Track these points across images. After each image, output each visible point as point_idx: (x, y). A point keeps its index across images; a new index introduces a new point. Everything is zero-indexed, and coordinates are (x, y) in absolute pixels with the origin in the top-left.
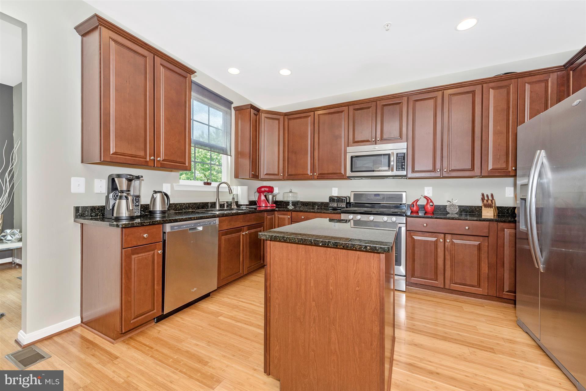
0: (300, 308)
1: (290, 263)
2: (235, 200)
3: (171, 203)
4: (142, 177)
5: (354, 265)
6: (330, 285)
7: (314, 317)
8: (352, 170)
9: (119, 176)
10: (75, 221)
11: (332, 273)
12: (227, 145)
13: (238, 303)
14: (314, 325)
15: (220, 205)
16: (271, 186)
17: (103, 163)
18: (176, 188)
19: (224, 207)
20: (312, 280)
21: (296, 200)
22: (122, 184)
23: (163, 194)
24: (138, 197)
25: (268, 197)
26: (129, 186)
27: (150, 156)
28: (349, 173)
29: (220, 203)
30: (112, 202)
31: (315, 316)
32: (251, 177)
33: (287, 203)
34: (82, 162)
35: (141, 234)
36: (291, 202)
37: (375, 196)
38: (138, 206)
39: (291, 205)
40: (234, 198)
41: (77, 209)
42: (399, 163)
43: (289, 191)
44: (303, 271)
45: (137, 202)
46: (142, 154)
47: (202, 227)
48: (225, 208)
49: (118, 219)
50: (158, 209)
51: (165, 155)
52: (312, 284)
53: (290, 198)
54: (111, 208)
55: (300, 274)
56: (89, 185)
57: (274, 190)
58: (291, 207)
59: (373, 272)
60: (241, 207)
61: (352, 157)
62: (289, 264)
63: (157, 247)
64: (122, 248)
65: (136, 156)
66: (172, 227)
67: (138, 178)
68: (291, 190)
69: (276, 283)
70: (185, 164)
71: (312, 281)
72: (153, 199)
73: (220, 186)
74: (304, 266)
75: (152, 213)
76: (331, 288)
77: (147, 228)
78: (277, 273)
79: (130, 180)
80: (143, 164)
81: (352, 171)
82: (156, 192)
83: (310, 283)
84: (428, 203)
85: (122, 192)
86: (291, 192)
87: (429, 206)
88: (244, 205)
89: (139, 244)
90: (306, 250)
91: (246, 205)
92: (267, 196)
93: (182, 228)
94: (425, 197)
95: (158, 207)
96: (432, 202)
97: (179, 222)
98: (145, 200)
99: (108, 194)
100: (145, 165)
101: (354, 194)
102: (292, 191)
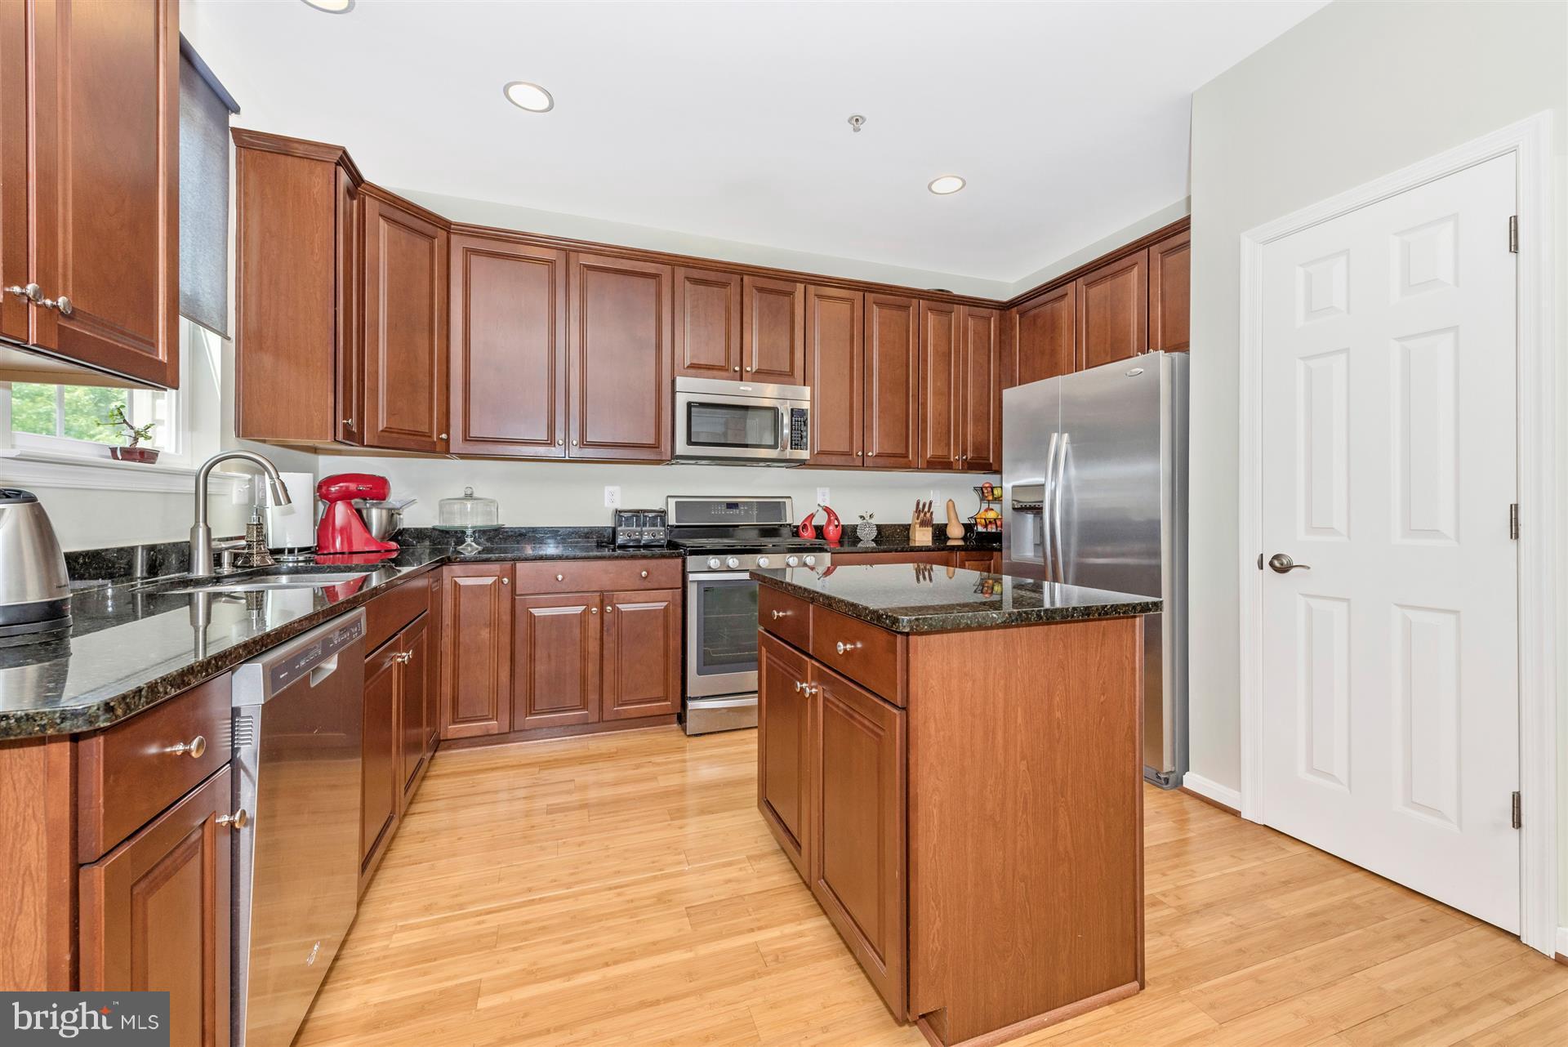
0: (993, 789)
1: (970, 684)
5: (1097, 651)
6: (1056, 708)
7: (1025, 798)
8: (691, 439)
11: (1060, 679)
13: (483, 922)
14: (1025, 816)
16: (378, 473)
20: (1019, 709)
21: (490, 523)
25: (369, 516)
28: (682, 447)
31: (1025, 794)
33: (459, 536)
36: (469, 532)
37: (728, 508)
39: (469, 540)
40: (259, 524)
42: (796, 432)
43: (462, 495)
44: (1001, 695)
47: (336, 657)
48: (227, 569)
52: (1019, 720)
53: (470, 519)
55: (994, 703)
57: (389, 488)
58: (470, 548)
59: (1126, 657)
60: (280, 557)
61: (690, 405)
62: (966, 688)
66: (270, 678)
68: (469, 491)
69: (931, 749)
70: (154, 351)
71: (1019, 714)
73: (212, 470)
74: (1002, 682)
76: (1058, 714)
78: (935, 720)
81: (690, 442)
83: (1016, 718)
84: (829, 522)
86: (469, 497)
87: (831, 528)
88: (291, 551)
90: (1006, 642)
92: (364, 513)
94: (825, 510)
96: (837, 519)
101: (676, 502)
102: (475, 495)
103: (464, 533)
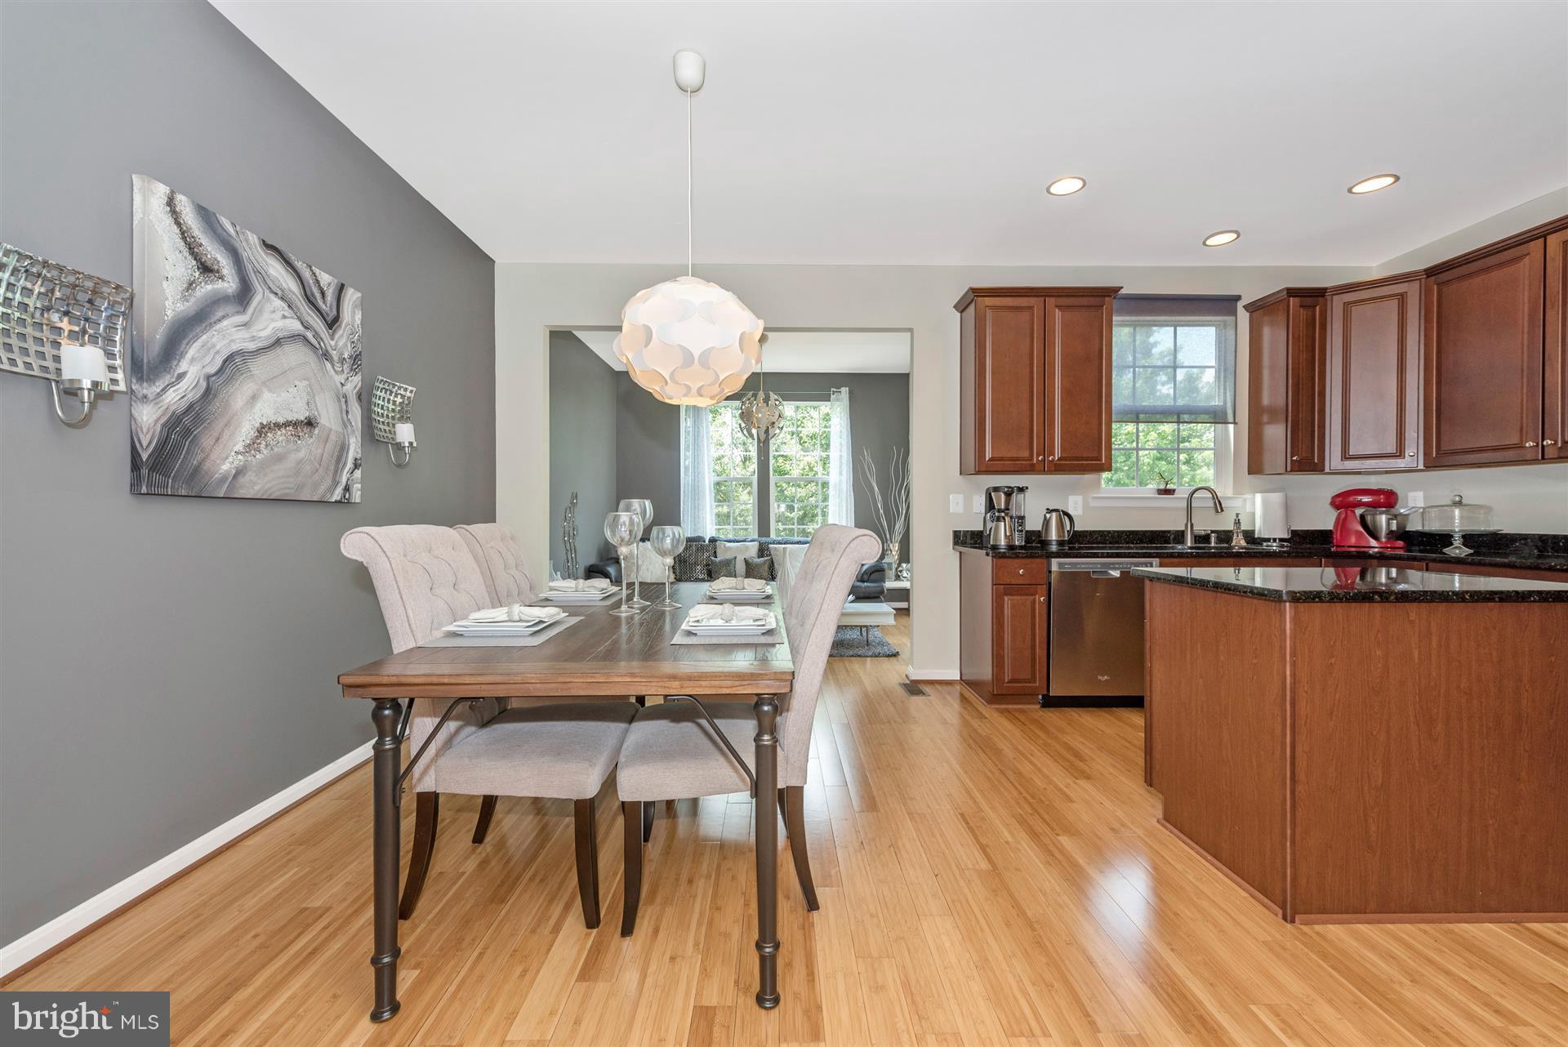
2: (1244, 527)
3: (1075, 529)
4: (1027, 488)
9: (996, 489)
10: (953, 549)
12: (1225, 403)
15: (1195, 537)
16: (1387, 487)
17: (978, 472)
18: (1093, 504)
19: (1210, 543)
22: (1000, 500)
23: (1060, 515)
24: (1022, 518)
25: (1374, 521)
26: (1008, 502)
27: (1038, 456)
29: (1196, 533)
30: (989, 525)
32: (1289, 469)
33: (1445, 539)
34: (961, 474)
35: (1016, 568)
36: (1457, 535)
38: (1022, 531)
39: (1457, 543)
40: (1239, 522)
41: (956, 534)
43: (1453, 502)
45: (1020, 526)
46: (1026, 454)
47: (1119, 572)
48: (1213, 545)
49: (995, 548)
50: (1054, 538)
51: (1063, 449)
53: (1457, 522)
54: (988, 533)
56: (968, 502)
57: (1397, 499)
58: (1458, 550)
60: (1265, 544)
63: (1039, 591)
64: (993, 585)
65: (1018, 459)
66: (1060, 565)
67: (1021, 490)
68: (1457, 499)
70: (1100, 460)
72: (1046, 523)
73: (1194, 496)
75: (1045, 544)
77: (1024, 561)
79: (1009, 495)
80: (1028, 469)
82: (1049, 511)
85: (999, 511)
86: (1459, 504)
88: (1275, 540)
89: (1013, 582)
91: (1281, 540)
93: (1079, 568)
95: (1053, 536)
97: (1073, 557)
98: (1033, 524)
99: (986, 514)
100: (1031, 469)
102: (1464, 501)
103: (1452, 536)
